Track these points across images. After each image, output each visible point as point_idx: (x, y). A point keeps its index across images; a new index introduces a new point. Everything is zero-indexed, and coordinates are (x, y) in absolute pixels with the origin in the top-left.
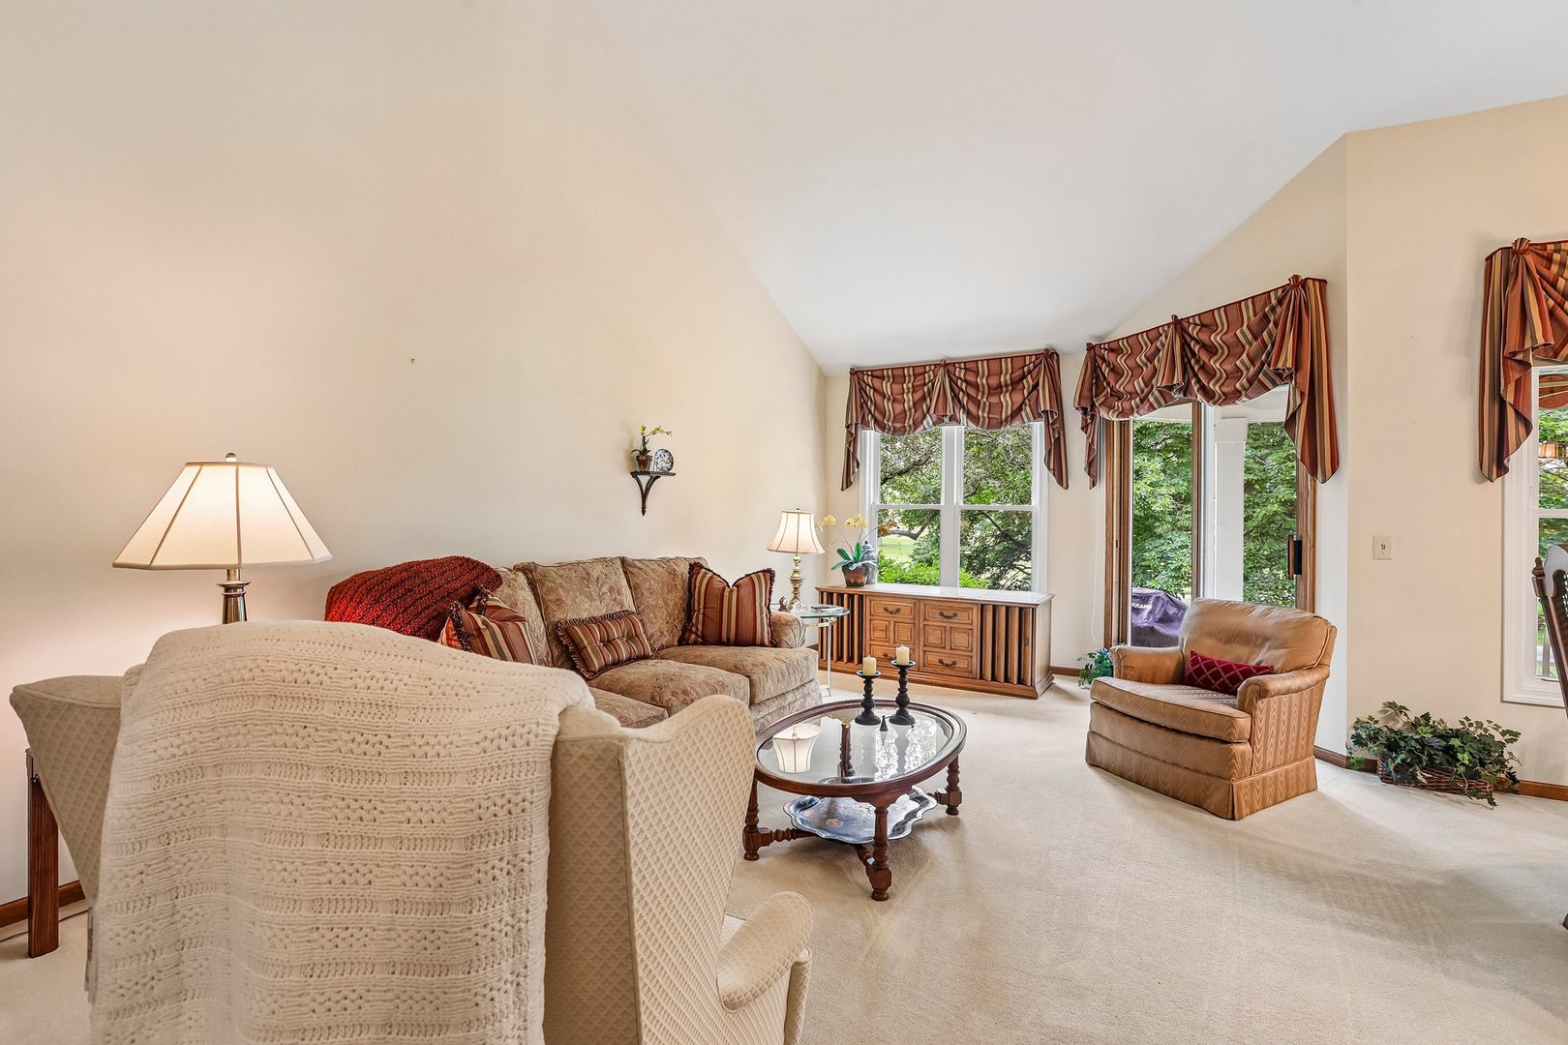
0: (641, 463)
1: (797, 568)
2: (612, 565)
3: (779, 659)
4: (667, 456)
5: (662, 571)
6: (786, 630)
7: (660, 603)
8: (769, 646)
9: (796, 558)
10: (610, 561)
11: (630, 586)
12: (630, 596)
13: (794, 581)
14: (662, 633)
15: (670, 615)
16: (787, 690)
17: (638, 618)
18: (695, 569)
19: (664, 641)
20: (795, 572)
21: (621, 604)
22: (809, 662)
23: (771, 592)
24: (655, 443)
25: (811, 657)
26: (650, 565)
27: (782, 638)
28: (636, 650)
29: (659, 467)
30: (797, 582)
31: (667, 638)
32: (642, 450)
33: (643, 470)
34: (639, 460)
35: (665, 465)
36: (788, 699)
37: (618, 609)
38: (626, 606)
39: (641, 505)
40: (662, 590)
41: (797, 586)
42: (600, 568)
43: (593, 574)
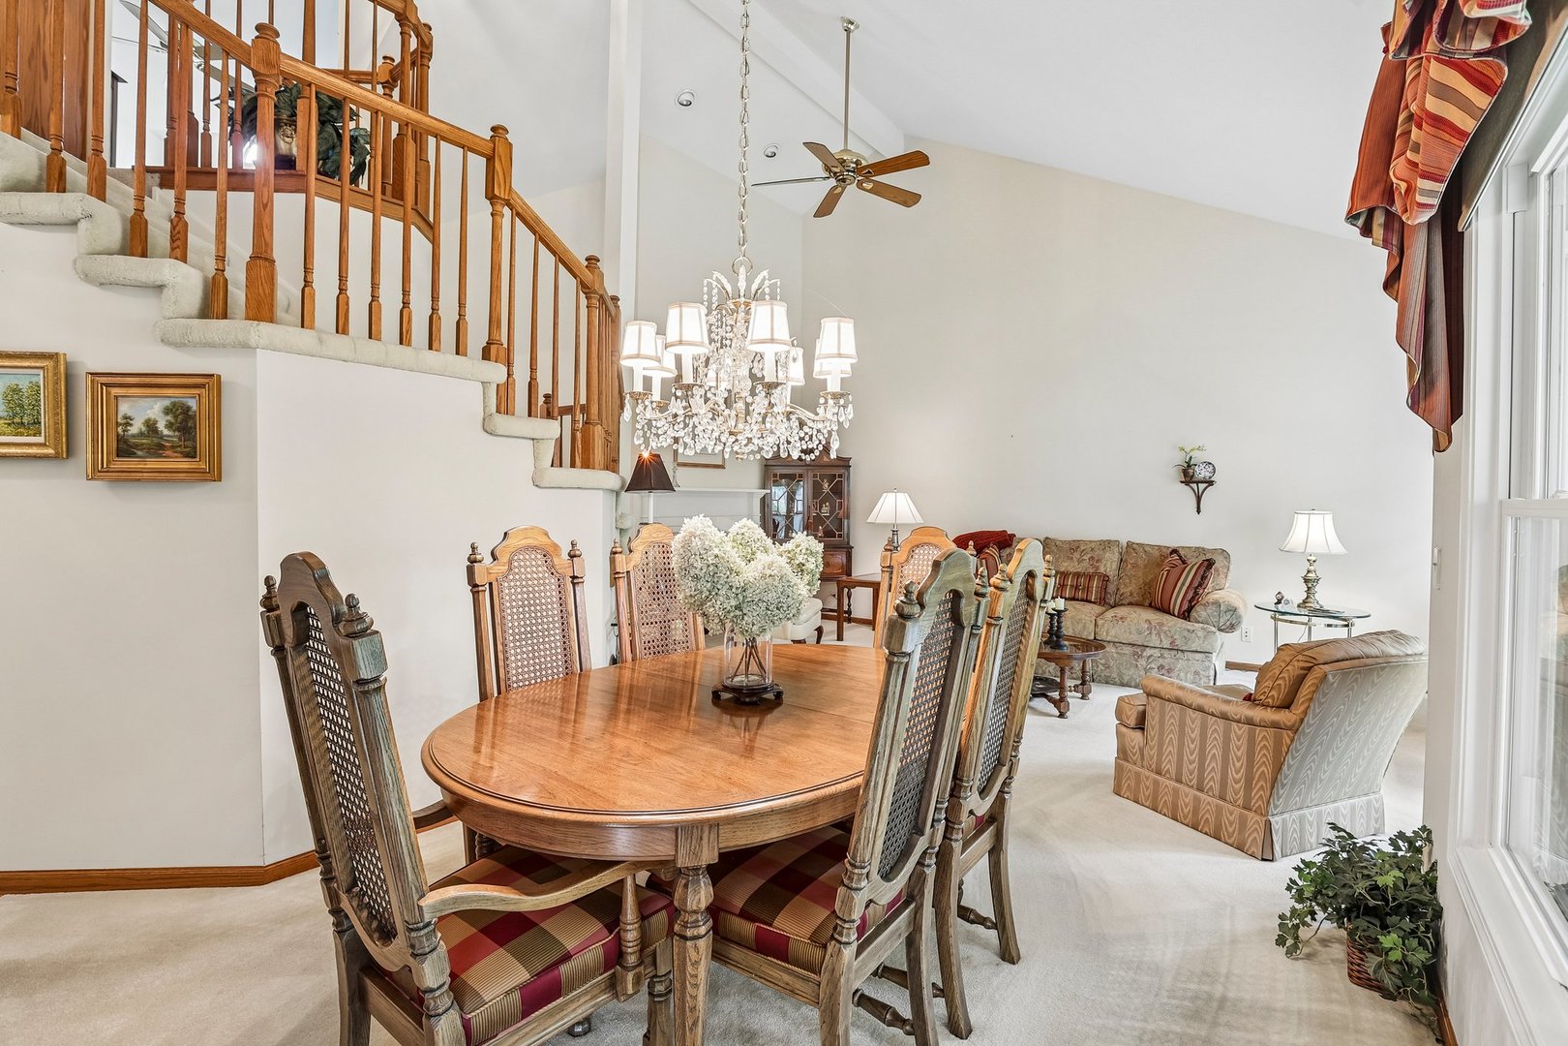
0: (1188, 474)
1: (1312, 568)
2: (1107, 544)
3: (1148, 621)
4: (1211, 468)
5: (1156, 553)
6: (1198, 608)
7: (1140, 574)
8: (1178, 617)
9: (1309, 558)
10: (1109, 542)
11: (1122, 560)
12: (1115, 566)
13: (1306, 581)
14: (1131, 594)
15: (1145, 584)
16: (1145, 644)
17: (1105, 579)
18: (1171, 554)
19: (1133, 600)
20: (1309, 572)
21: (1098, 568)
22: (1194, 635)
23: (1204, 578)
24: (1198, 457)
25: (1200, 634)
26: (1147, 549)
27: (1193, 614)
28: (1080, 595)
29: (1202, 476)
30: (1309, 582)
31: (1136, 598)
32: (1186, 465)
33: (1188, 479)
34: (1185, 472)
35: (1208, 475)
36: (1148, 652)
37: (1091, 571)
38: (1102, 570)
39: (1195, 505)
40: (1146, 566)
41: (1310, 585)
42: (1092, 545)
43: (1082, 548)
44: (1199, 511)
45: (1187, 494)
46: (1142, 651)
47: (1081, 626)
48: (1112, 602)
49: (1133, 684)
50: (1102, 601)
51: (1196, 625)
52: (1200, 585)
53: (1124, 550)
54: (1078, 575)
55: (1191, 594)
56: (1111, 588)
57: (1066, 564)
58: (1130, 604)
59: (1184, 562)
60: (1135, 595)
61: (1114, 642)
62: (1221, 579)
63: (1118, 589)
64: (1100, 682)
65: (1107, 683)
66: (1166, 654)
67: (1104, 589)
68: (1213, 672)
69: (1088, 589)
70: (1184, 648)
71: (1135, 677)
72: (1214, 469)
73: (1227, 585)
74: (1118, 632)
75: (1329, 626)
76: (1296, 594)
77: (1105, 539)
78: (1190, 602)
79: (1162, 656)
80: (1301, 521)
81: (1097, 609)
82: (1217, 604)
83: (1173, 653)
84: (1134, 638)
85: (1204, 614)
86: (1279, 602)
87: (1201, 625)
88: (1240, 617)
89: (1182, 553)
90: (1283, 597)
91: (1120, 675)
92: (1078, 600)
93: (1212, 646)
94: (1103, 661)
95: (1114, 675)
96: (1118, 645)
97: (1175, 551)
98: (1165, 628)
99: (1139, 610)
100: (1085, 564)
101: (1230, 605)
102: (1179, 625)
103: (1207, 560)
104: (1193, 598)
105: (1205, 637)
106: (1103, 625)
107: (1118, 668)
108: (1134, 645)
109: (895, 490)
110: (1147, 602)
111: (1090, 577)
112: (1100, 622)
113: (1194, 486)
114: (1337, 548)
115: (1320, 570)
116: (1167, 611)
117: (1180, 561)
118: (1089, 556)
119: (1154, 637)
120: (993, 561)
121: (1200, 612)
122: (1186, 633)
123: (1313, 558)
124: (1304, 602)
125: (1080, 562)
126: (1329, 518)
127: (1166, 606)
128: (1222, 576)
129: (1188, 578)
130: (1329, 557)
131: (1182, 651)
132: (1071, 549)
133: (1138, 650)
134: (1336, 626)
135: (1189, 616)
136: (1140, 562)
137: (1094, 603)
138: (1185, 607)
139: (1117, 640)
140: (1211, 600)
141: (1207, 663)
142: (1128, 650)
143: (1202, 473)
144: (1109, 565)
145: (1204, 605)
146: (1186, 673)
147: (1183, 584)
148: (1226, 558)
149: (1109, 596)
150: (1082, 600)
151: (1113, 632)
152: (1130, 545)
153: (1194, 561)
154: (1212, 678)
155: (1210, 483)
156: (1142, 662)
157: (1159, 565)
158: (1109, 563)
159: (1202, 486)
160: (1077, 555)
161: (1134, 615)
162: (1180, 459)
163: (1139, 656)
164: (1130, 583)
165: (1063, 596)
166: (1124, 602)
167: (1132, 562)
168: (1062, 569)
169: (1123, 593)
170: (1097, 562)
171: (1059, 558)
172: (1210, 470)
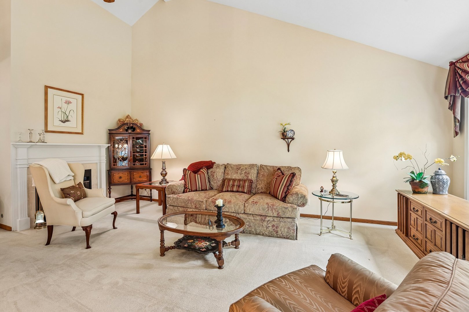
1: (335, 175)
2: (252, 166)
3: (267, 204)
4: (293, 132)
5: (272, 170)
6: (289, 196)
7: (265, 179)
8: (281, 200)
9: (334, 171)
10: (253, 165)
11: (258, 173)
12: (255, 175)
13: (333, 181)
14: (262, 188)
15: (267, 183)
16: (266, 215)
17: (251, 182)
18: (278, 170)
19: (263, 191)
20: (333, 177)
21: (248, 177)
22: (287, 210)
23: (291, 181)
24: (288, 128)
25: (290, 209)
26: (268, 168)
27: (287, 199)
28: (240, 189)
29: (289, 136)
30: (334, 182)
31: (264, 190)
32: (283, 131)
33: (284, 137)
34: (283, 134)
35: (292, 135)
36: (268, 219)
37: (245, 178)
38: (250, 178)
39: (287, 148)
40: (268, 175)
41: (334, 183)
42: (246, 166)
43: (242, 168)
44: (288, 151)
45: (283, 143)
46: (265, 218)
47: (238, 207)
48: (254, 192)
49: (261, 234)
50: (250, 192)
51: (288, 204)
52: (290, 185)
53: (259, 168)
54: (239, 180)
55: (286, 189)
56: (254, 186)
57: (235, 175)
58: (261, 193)
59: (283, 174)
61: (253, 214)
62: (298, 181)
63: (256, 186)
64: (247, 233)
65: (250, 233)
66: (275, 219)
67: (250, 186)
68: (296, 227)
69: (244, 187)
70: (283, 216)
71: (262, 230)
72: (294, 133)
73: (300, 183)
74: (254, 209)
75: (343, 202)
76: (328, 187)
77: (251, 164)
78: (286, 193)
79: (274, 221)
80: (331, 154)
81: (246, 196)
82: (297, 194)
83: (278, 219)
84: (261, 212)
85: (291, 199)
86: (322, 191)
87: (291, 205)
88: (307, 200)
89: (282, 169)
90: (323, 189)
91: (255, 230)
92: (239, 192)
93: (295, 215)
94: (248, 224)
95: (253, 230)
96: (254, 215)
97: (279, 169)
98: (275, 207)
99: (264, 197)
100: (243, 175)
101: (302, 194)
102: (281, 205)
103: (292, 173)
104: (287, 191)
105: (292, 211)
106: (247, 206)
107: (254, 227)
108: (261, 215)
109: (162, 143)
110: (268, 192)
111: (245, 181)
112: (246, 205)
113: (287, 140)
114: (345, 167)
115: (338, 176)
116: (276, 197)
117: (281, 174)
118: (245, 171)
119: (270, 211)
120: (204, 175)
121: (290, 198)
122: (284, 209)
123: (335, 171)
124: (332, 191)
125: (241, 174)
126: (341, 153)
127: (275, 195)
128: (298, 179)
129: (284, 181)
130: (342, 170)
131: (282, 218)
132: (237, 168)
133: (263, 218)
134: (346, 202)
135: (285, 200)
136: (265, 174)
137: (246, 193)
138: (284, 195)
139: (254, 213)
140: (294, 192)
141: (293, 223)
142: (258, 218)
143: (290, 134)
144: (253, 176)
145: (291, 195)
146: (285, 228)
147: (282, 185)
148: (299, 171)
149: (253, 189)
150: (241, 192)
151: (252, 210)
152: (261, 166)
153: (287, 173)
154: (295, 230)
155: (293, 139)
156: (265, 224)
157: (273, 175)
158: (253, 175)
159: (290, 140)
160: (239, 171)
161: (262, 200)
162: (281, 129)
163: (264, 221)
164: (261, 183)
165: (233, 190)
166: (259, 192)
167: (262, 174)
168: (233, 178)
169: (258, 188)
170: (248, 174)
171: (232, 172)
172: (293, 133)
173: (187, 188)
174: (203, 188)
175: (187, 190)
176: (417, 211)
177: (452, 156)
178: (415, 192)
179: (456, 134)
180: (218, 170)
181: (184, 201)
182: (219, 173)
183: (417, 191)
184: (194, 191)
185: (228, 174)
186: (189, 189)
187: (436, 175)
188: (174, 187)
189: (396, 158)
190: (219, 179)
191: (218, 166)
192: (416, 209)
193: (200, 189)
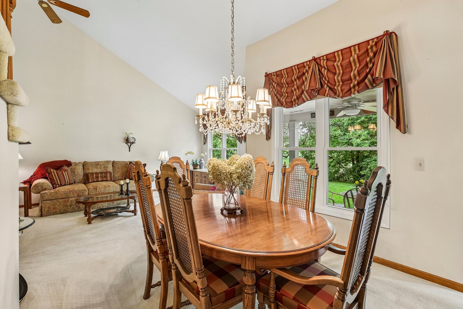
0: (127, 141)
2: (108, 162)
5: (124, 163)
7: (120, 170)
10: (108, 161)
11: (113, 167)
12: (112, 169)
14: (119, 177)
15: (122, 173)
17: (110, 173)
21: (107, 170)
24: (131, 136)
26: (121, 162)
28: (104, 179)
29: (131, 141)
32: (127, 138)
35: (133, 141)
37: (105, 171)
39: (129, 150)
40: (122, 168)
42: (103, 163)
43: (100, 164)
45: (126, 146)
47: (116, 188)
48: (113, 180)
50: (111, 180)
53: (113, 163)
54: (101, 173)
57: (96, 170)
58: (118, 180)
60: (120, 177)
63: (114, 176)
67: (111, 176)
69: (106, 177)
77: (106, 160)
89: (133, 163)
92: (104, 181)
97: (131, 163)
100: (103, 169)
110: (123, 179)
111: (106, 173)
113: (128, 144)
116: (131, 179)
118: (103, 166)
125: (100, 169)
132: (96, 165)
136: (120, 167)
137: (109, 181)
144: (110, 169)
149: (113, 178)
152: (113, 161)
155: (134, 143)
158: (110, 168)
159: (131, 144)
160: (99, 166)
162: (124, 136)
164: (118, 173)
165: (99, 180)
166: (116, 179)
167: (117, 167)
168: (94, 172)
169: (116, 177)
170: (106, 168)
171: (93, 168)
172: (134, 139)
173: (55, 184)
174: (70, 183)
175: (56, 186)
176: (198, 175)
177: (206, 153)
178: (194, 169)
179: (204, 143)
180: (77, 167)
181: (64, 193)
182: (79, 169)
183: (195, 168)
184: (63, 186)
185: (88, 169)
186: (58, 184)
187: (200, 161)
188: (45, 184)
189: (186, 154)
190: (80, 174)
191: (76, 164)
192: (197, 175)
193: (68, 184)
